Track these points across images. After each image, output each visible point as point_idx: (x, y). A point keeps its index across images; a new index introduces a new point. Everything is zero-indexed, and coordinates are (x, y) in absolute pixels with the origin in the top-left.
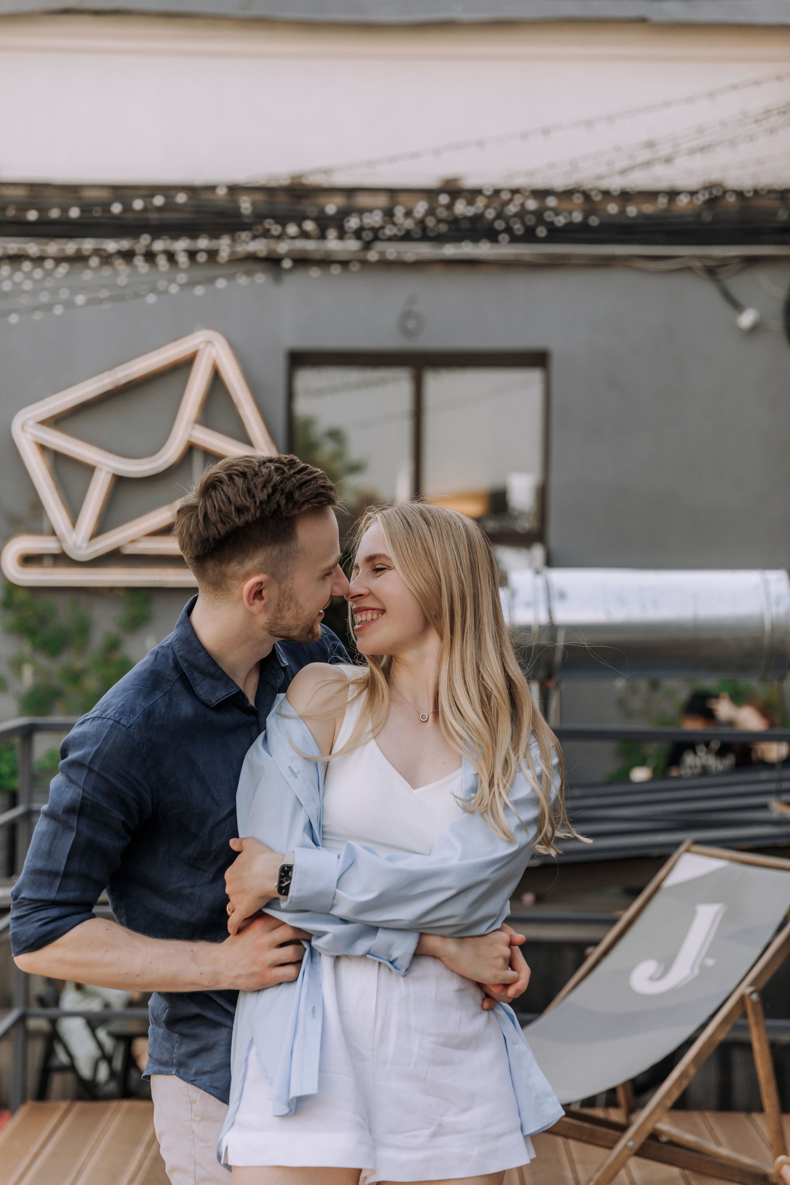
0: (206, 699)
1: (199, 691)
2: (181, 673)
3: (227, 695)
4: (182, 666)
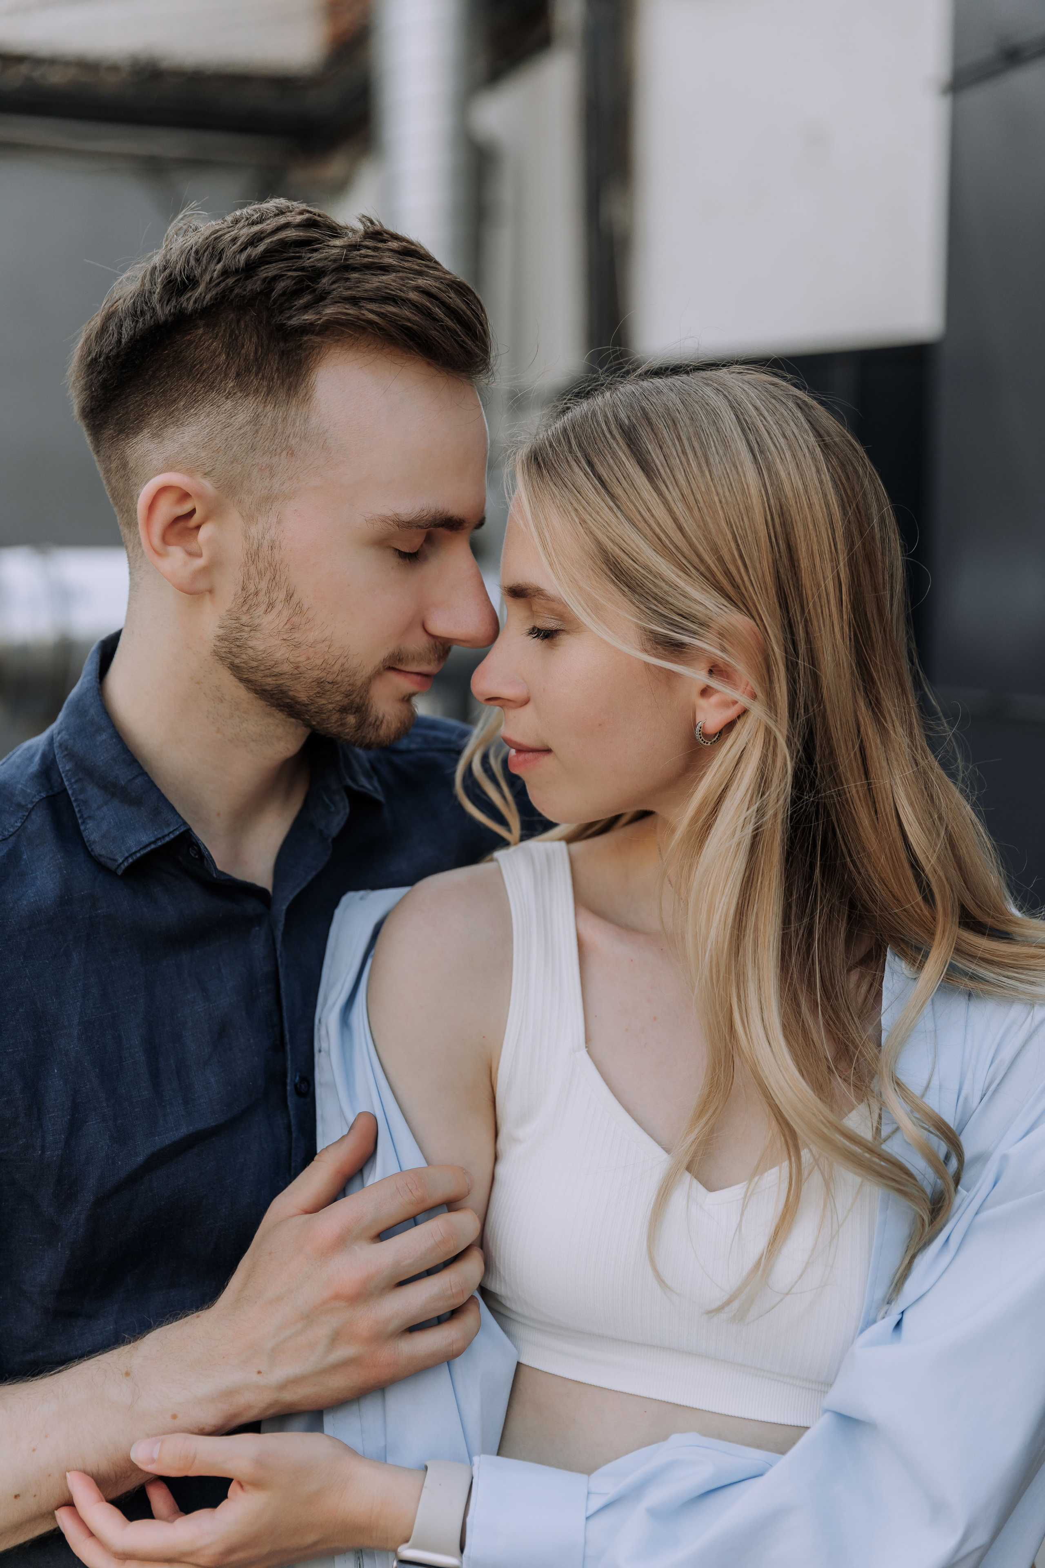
0: (103, 852)
1: (92, 832)
2: (56, 789)
3: (154, 842)
4: (61, 770)
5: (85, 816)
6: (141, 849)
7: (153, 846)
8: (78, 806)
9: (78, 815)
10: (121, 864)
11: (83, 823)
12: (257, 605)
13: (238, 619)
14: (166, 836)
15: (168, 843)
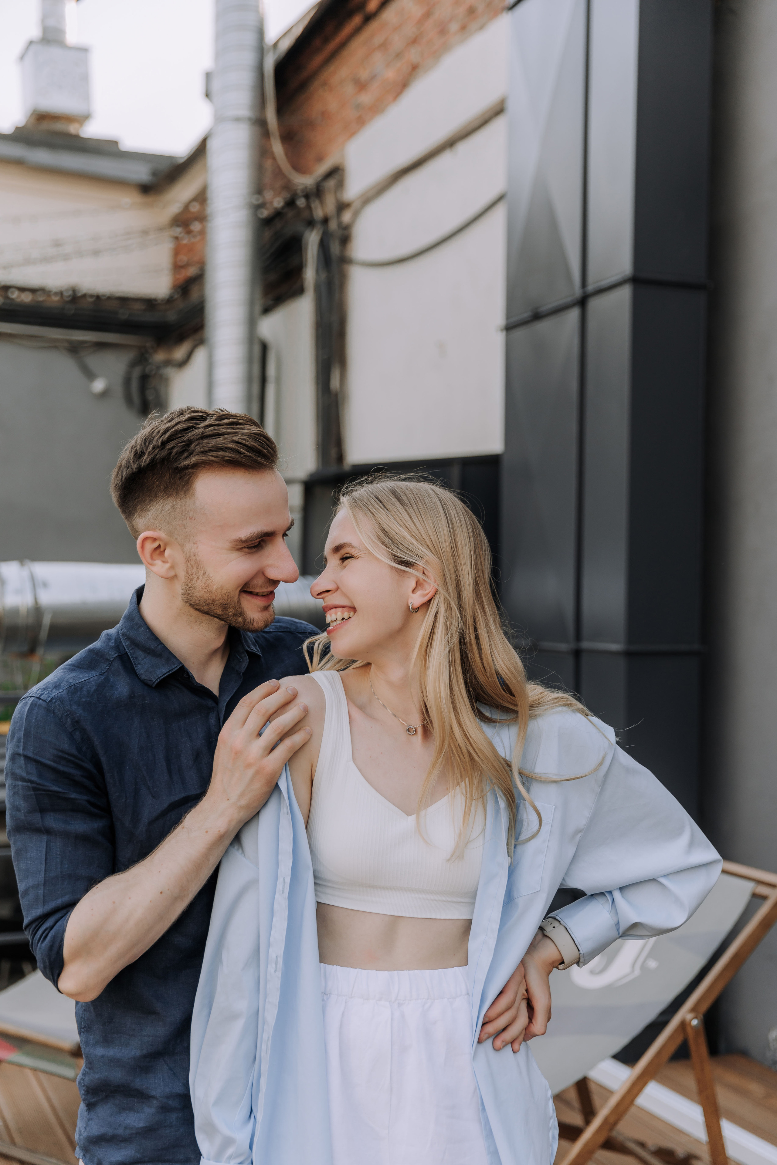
0: (146, 678)
1: (140, 670)
2: (122, 653)
3: (169, 672)
4: (124, 645)
5: (137, 664)
6: (163, 675)
7: (168, 674)
8: (133, 659)
9: (133, 664)
10: (155, 682)
11: (136, 666)
12: (193, 579)
13: (187, 585)
14: (173, 669)
15: (175, 672)
